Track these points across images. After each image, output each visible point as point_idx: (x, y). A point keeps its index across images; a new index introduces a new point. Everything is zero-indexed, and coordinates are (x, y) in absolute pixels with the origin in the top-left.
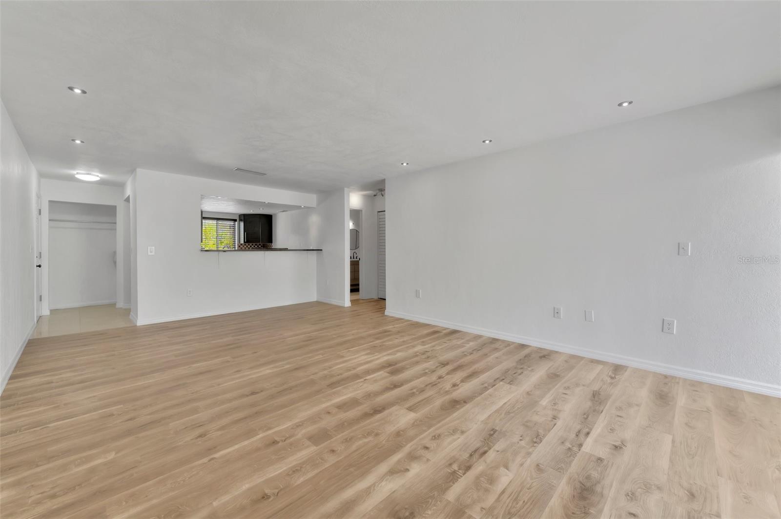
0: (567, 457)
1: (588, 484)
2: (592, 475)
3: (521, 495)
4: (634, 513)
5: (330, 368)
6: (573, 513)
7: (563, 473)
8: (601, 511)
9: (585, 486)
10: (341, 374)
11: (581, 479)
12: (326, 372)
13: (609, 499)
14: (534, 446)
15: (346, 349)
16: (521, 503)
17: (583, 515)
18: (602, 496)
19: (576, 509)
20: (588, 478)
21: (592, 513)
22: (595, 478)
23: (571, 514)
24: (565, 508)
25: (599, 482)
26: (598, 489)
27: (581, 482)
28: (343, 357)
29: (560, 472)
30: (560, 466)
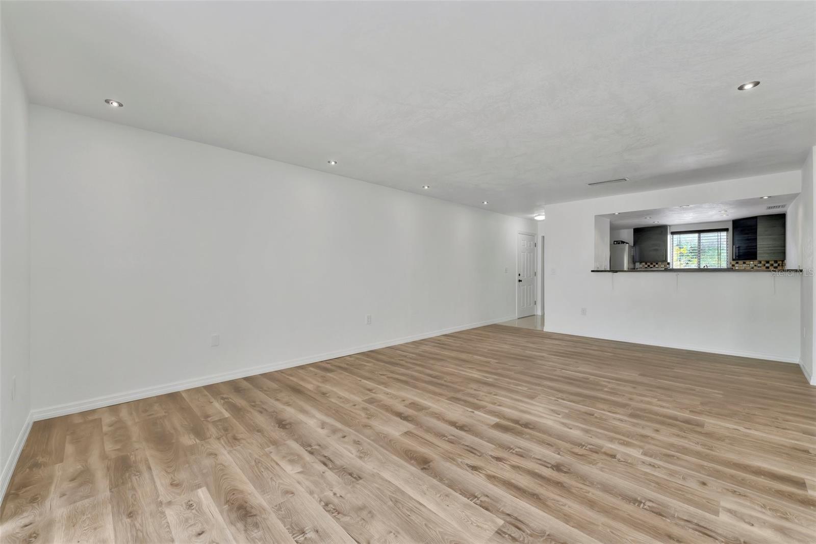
0: (292, 523)
1: (249, 520)
2: (256, 531)
3: (269, 472)
4: (201, 536)
6: (234, 494)
7: (273, 508)
8: (221, 512)
9: (249, 516)
11: (258, 518)
13: (226, 527)
14: (321, 501)
16: (263, 470)
17: (228, 499)
18: (232, 524)
19: (235, 497)
20: (256, 525)
21: (225, 505)
22: (252, 531)
23: (234, 492)
24: (242, 492)
25: (246, 531)
26: (240, 525)
27: (255, 515)
29: (276, 506)
30: (282, 509)
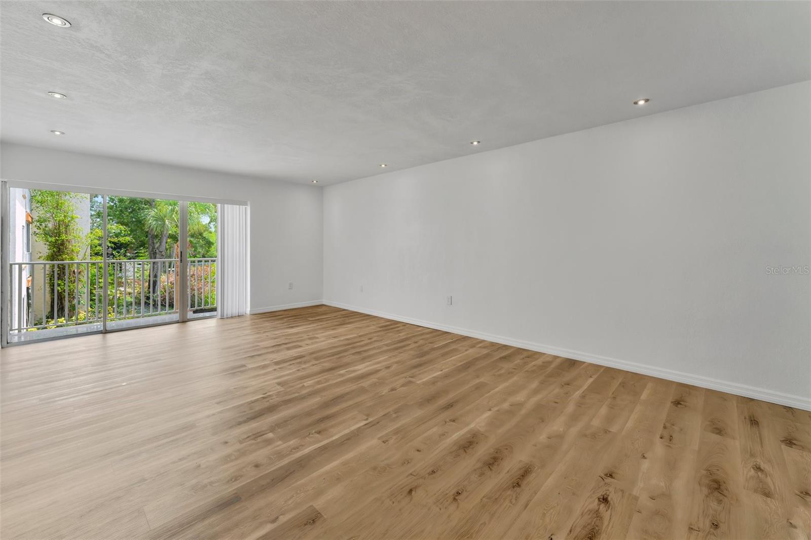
5: (298, 370)
10: (291, 365)
12: (304, 366)
15: (270, 396)
28: (279, 384)
